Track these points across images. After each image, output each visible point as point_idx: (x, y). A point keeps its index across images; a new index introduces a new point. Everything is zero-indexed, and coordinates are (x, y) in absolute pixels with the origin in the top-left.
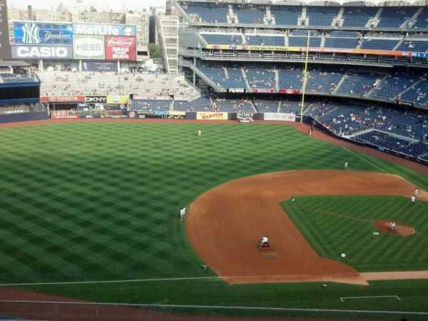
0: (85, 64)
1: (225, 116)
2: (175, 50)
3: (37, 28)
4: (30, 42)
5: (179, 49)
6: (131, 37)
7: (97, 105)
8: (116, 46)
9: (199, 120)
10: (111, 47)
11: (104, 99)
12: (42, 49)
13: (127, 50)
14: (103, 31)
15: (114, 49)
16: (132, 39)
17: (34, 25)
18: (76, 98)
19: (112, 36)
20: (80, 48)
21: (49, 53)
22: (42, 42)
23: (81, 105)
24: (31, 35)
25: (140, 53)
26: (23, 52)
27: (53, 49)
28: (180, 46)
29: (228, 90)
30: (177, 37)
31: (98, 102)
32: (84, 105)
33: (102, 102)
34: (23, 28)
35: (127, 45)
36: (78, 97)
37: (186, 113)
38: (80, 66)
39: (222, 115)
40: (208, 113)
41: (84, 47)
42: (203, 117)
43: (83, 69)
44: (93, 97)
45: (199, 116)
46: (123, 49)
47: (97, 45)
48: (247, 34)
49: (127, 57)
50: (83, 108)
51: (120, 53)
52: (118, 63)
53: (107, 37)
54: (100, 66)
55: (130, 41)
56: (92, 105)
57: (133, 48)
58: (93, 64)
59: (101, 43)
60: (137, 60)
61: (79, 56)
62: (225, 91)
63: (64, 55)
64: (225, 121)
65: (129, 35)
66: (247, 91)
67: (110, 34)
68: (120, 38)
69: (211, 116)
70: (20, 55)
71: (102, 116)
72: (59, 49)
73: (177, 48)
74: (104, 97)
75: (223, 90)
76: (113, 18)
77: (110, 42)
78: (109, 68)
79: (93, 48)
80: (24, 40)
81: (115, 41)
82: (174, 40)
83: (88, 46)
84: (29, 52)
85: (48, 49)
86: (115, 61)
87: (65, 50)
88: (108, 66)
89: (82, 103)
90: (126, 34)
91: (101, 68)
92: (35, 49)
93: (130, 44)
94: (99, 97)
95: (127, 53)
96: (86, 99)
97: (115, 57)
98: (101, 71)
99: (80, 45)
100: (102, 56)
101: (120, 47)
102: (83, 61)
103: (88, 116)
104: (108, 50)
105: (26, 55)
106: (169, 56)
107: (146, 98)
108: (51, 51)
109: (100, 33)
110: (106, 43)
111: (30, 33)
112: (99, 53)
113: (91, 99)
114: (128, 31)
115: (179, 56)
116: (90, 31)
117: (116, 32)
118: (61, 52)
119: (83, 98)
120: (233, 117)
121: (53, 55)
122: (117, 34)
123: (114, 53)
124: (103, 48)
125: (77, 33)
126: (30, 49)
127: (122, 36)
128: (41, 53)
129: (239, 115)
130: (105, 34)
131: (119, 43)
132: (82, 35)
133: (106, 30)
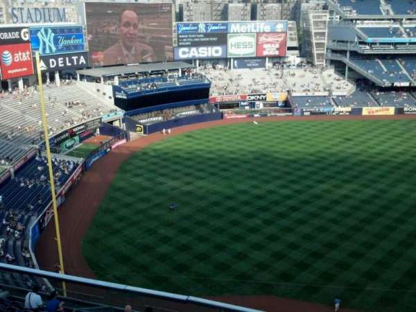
1: (391, 111)
2: (323, 44)
5: (328, 42)
6: (282, 32)
7: (257, 103)
8: (267, 43)
10: (262, 44)
11: (264, 97)
12: (200, 49)
13: (277, 46)
14: (255, 28)
15: (265, 46)
16: (283, 35)
19: (264, 32)
20: (233, 47)
23: (242, 103)
25: (290, 49)
26: (184, 53)
27: (210, 48)
28: (328, 40)
29: (393, 84)
30: (326, 31)
32: (245, 104)
33: (262, 99)
35: (278, 41)
36: (240, 96)
37: (352, 109)
38: (232, 63)
39: (388, 110)
40: (375, 109)
41: (238, 46)
42: (369, 112)
44: (254, 95)
45: (365, 111)
46: (273, 45)
47: (249, 43)
48: (405, 26)
49: (277, 53)
50: (244, 106)
51: (271, 50)
52: (267, 59)
53: (259, 34)
54: (249, 63)
55: (280, 37)
56: (252, 104)
57: (283, 44)
59: (253, 40)
61: (233, 54)
62: (390, 85)
63: (219, 54)
64: (391, 116)
65: (280, 31)
66: (412, 85)
67: (261, 31)
68: (271, 34)
69: (377, 111)
70: (182, 56)
71: (269, 115)
72: (215, 48)
73: (326, 42)
74: (264, 95)
75: (387, 84)
76: (214, 8)
77: (262, 39)
78: (257, 65)
79: (245, 45)
81: (267, 37)
82: (323, 34)
83: (240, 45)
84: (189, 53)
86: (264, 58)
87: (219, 48)
88: (257, 62)
89: (244, 102)
90: (277, 31)
91: (250, 65)
92: (194, 49)
93: (281, 39)
94: (260, 95)
95: (277, 49)
96: (248, 97)
97: (265, 53)
98: (250, 68)
99: (233, 44)
100: (252, 54)
101: (271, 43)
102: (235, 59)
103: (255, 115)
104: (259, 47)
106: (317, 50)
107: (305, 94)
108: (207, 51)
109: (253, 31)
110: (257, 40)
112: (250, 51)
113: (252, 98)
114: (279, 27)
115: (327, 49)
116: (243, 29)
117: (268, 28)
118: (217, 52)
119: (245, 96)
120: (400, 111)
122: (269, 31)
123: (265, 49)
124: (254, 44)
125: (232, 31)
126: (190, 50)
127: (273, 33)
128: (199, 53)
129: (405, 109)
130: (258, 31)
131: (270, 39)
132: (236, 34)
133: (258, 27)
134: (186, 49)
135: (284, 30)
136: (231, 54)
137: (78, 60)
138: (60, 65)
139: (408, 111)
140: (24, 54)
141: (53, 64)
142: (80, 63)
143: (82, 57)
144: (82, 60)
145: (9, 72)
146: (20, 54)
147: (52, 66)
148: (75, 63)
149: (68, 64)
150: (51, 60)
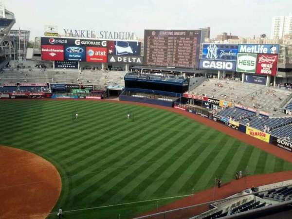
0: (247, 77)
3: (217, 48)
4: (211, 58)
7: (214, 106)
8: (264, 63)
10: (261, 63)
12: (218, 63)
13: (271, 66)
14: (257, 50)
15: (263, 65)
16: (276, 57)
17: (215, 46)
18: (203, 98)
19: (263, 54)
20: (241, 64)
21: (221, 66)
22: (218, 58)
23: (206, 104)
24: (212, 53)
25: (280, 70)
26: (206, 64)
27: (224, 63)
31: (215, 104)
33: (217, 104)
34: (208, 48)
35: (272, 62)
37: (240, 125)
40: (255, 130)
41: (243, 63)
42: (251, 133)
43: (245, 81)
44: (212, 99)
45: (248, 131)
46: (268, 65)
47: (252, 61)
51: (266, 69)
52: (268, 77)
53: (259, 55)
54: (256, 79)
55: (273, 59)
56: (211, 105)
57: (275, 64)
59: (254, 59)
63: (230, 69)
65: (274, 53)
67: (261, 52)
68: (267, 56)
69: (256, 134)
70: (204, 66)
72: (228, 63)
74: (218, 101)
77: (261, 59)
78: (261, 81)
79: (249, 63)
80: (207, 57)
81: (264, 58)
84: (210, 64)
85: (221, 63)
87: (231, 64)
88: (261, 79)
90: (272, 53)
92: (213, 62)
93: (274, 60)
94: (215, 100)
95: (271, 69)
96: (208, 100)
97: (262, 71)
99: (241, 61)
100: (253, 71)
103: (190, 111)
105: (207, 67)
108: (223, 65)
110: (258, 60)
111: (212, 51)
113: (211, 101)
114: (274, 50)
117: (265, 51)
118: (229, 66)
120: (273, 140)
121: (224, 68)
122: (266, 52)
123: (262, 68)
124: (255, 63)
125: (241, 51)
126: (210, 63)
127: (269, 54)
128: (216, 65)
130: (259, 52)
131: (266, 60)
132: (244, 53)
133: (259, 49)
134: (208, 62)
135: (277, 53)
136: (239, 69)
137: (136, 60)
138: (124, 61)
139: (280, 144)
140: (102, 52)
141: (120, 59)
142: (138, 62)
143: (139, 59)
145: (91, 59)
146: (99, 52)
147: (119, 61)
148: (134, 61)
149: (129, 61)
150: (119, 58)
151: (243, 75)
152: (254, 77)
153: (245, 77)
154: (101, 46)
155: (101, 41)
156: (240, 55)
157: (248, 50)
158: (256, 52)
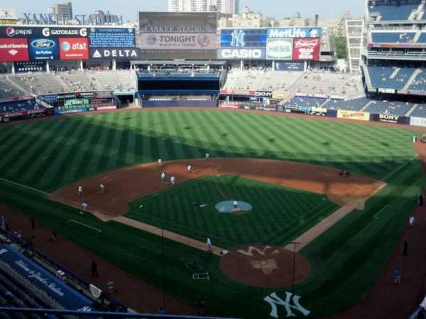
0: (277, 64)
1: (367, 116)
2: (359, 50)
4: (237, 45)
5: (363, 49)
6: (316, 38)
7: (265, 99)
8: (303, 47)
9: (339, 119)
10: (298, 48)
11: (270, 94)
12: (242, 51)
13: (312, 50)
14: (292, 34)
15: (301, 50)
16: (317, 40)
17: (241, 31)
18: (248, 92)
19: (300, 38)
20: (272, 50)
21: (246, 54)
23: (252, 98)
24: (237, 40)
25: (324, 53)
26: (227, 54)
27: (250, 50)
28: (363, 46)
29: (377, 90)
31: (266, 96)
32: (254, 99)
35: (312, 46)
36: (250, 92)
37: (328, 110)
38: (273, 66)
39: (363, 115)
40: (349, 112)
41: (276, 49)
42: (344, 116)
43: (276, 69)
44: (262, 92)
45: (340, 114)
46: (308, 50)
47: (286, 47)
49: (311, 57)
50: (253, 101)
51: (306, 54)
52: (305, 63)
54: (289, 66)
55: (314, 42)
57: (317, 49)
58: (283, 64)
59: (290, 45)
60: (321, 60)
61: (271, 57)
62: (375, 90)
63: (259, 57)
64: (366, 121)
65: (314, 36)
66: (398, 92)
67: (298, 36)
68: (306, 40)
69: (351, 115)
70: (224, 56)
72: (255, 51)
73: (361, 48)
74: (270, 92)
75: (373, 89)
77: (298, 44)
78: (297, 68)
79: (282, 49)
80: (232, 45)
81: (302, 42)
82: (359, 40)
83: (278, 48)
84: (231, 54)
85: (246, 51)
86: (302, 61)
87: (259, 51)
88: (297, 65)
90: (312, 36)
91: (290, 68)
92: (236, 51)
93: (314, 44)
94: (266, 92)
95: (312, 54)
96: (256, 93)
97: (301, 57)
99: (272, 47)
100: (289, 57)
101: (306, 47)
102: (276, 61)
103: (246, 107)
106: (351, 56)
107: (305, 95)
108: (248, 53)
110: (294, 45)
111: (237, 38)
112: (288, 54)
113: (260, 94)
114: (314, 33)
115: (362, 56)
117: (303, 34)
118: (257, 54)
119: (253, 92)
120: (375, 118)
121: (250, 57)
122: (304, 36)
123: (300, 53)
124: (291, 49)
125: (271, 36)
126: (232, 51)
127: (308, 38)
128: (240, 54)
129: (381, 116)
130: (294, 36)
131: (305, 44)
132: (275, 38)
133: (294, 32)
134: (228, 51)
135: (318, 36)
136: (269, 57)
137: (130, 53)
138: (113, 55)
139: (384, 119)
140: (81, 45)
141: (107, 53)
142: (132, 55)
143: (133, 51)
144: (134, 53)
146: (77, 44)
147: (106, 55)
148: (127, 55)
149: (121, 55)
150: (105, 51)
151: (273, 63)
152: (287, 64)
153: (275, 65)
154: (79, 36)
155: (79, 29)
156: (269, 41)
157: (281, 34)
158: (291, 36)
